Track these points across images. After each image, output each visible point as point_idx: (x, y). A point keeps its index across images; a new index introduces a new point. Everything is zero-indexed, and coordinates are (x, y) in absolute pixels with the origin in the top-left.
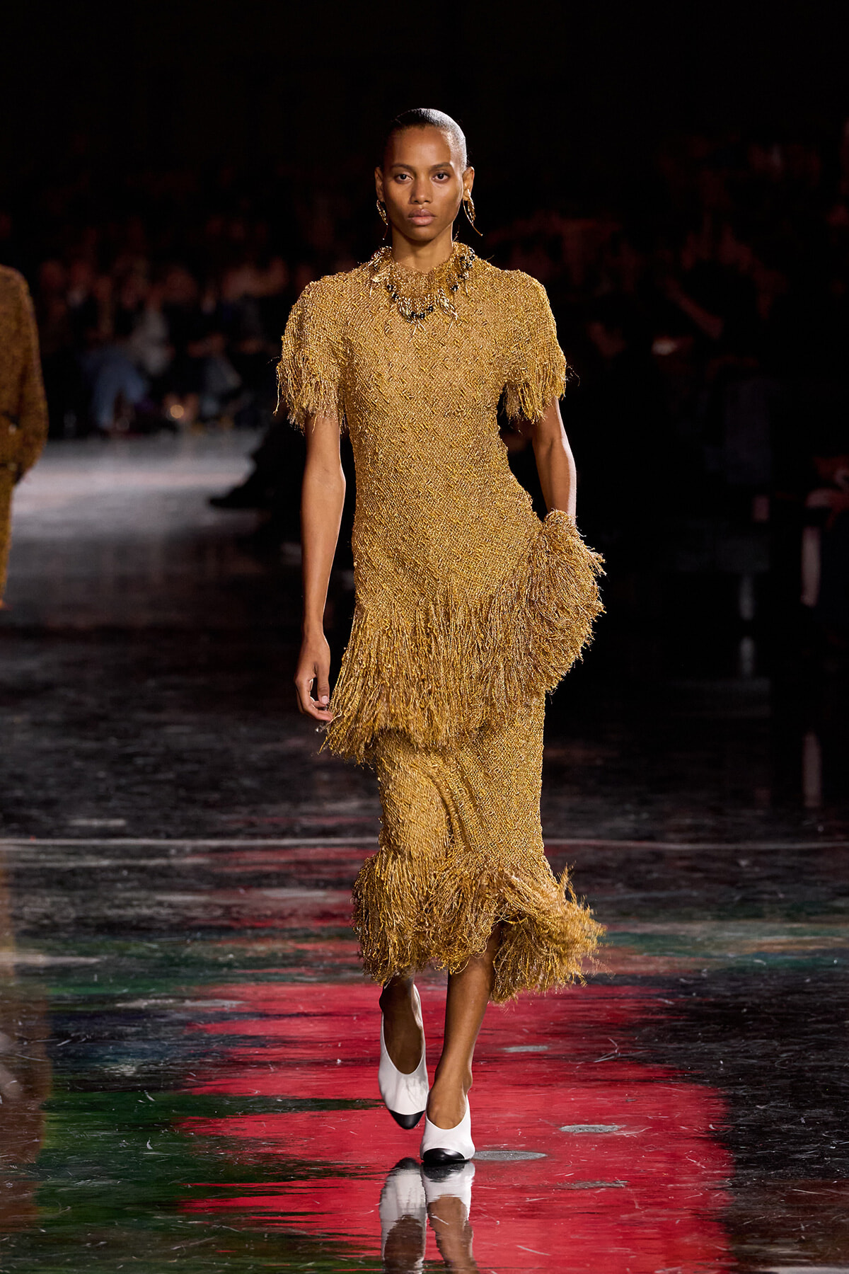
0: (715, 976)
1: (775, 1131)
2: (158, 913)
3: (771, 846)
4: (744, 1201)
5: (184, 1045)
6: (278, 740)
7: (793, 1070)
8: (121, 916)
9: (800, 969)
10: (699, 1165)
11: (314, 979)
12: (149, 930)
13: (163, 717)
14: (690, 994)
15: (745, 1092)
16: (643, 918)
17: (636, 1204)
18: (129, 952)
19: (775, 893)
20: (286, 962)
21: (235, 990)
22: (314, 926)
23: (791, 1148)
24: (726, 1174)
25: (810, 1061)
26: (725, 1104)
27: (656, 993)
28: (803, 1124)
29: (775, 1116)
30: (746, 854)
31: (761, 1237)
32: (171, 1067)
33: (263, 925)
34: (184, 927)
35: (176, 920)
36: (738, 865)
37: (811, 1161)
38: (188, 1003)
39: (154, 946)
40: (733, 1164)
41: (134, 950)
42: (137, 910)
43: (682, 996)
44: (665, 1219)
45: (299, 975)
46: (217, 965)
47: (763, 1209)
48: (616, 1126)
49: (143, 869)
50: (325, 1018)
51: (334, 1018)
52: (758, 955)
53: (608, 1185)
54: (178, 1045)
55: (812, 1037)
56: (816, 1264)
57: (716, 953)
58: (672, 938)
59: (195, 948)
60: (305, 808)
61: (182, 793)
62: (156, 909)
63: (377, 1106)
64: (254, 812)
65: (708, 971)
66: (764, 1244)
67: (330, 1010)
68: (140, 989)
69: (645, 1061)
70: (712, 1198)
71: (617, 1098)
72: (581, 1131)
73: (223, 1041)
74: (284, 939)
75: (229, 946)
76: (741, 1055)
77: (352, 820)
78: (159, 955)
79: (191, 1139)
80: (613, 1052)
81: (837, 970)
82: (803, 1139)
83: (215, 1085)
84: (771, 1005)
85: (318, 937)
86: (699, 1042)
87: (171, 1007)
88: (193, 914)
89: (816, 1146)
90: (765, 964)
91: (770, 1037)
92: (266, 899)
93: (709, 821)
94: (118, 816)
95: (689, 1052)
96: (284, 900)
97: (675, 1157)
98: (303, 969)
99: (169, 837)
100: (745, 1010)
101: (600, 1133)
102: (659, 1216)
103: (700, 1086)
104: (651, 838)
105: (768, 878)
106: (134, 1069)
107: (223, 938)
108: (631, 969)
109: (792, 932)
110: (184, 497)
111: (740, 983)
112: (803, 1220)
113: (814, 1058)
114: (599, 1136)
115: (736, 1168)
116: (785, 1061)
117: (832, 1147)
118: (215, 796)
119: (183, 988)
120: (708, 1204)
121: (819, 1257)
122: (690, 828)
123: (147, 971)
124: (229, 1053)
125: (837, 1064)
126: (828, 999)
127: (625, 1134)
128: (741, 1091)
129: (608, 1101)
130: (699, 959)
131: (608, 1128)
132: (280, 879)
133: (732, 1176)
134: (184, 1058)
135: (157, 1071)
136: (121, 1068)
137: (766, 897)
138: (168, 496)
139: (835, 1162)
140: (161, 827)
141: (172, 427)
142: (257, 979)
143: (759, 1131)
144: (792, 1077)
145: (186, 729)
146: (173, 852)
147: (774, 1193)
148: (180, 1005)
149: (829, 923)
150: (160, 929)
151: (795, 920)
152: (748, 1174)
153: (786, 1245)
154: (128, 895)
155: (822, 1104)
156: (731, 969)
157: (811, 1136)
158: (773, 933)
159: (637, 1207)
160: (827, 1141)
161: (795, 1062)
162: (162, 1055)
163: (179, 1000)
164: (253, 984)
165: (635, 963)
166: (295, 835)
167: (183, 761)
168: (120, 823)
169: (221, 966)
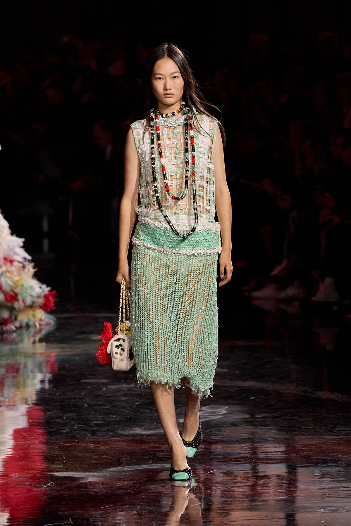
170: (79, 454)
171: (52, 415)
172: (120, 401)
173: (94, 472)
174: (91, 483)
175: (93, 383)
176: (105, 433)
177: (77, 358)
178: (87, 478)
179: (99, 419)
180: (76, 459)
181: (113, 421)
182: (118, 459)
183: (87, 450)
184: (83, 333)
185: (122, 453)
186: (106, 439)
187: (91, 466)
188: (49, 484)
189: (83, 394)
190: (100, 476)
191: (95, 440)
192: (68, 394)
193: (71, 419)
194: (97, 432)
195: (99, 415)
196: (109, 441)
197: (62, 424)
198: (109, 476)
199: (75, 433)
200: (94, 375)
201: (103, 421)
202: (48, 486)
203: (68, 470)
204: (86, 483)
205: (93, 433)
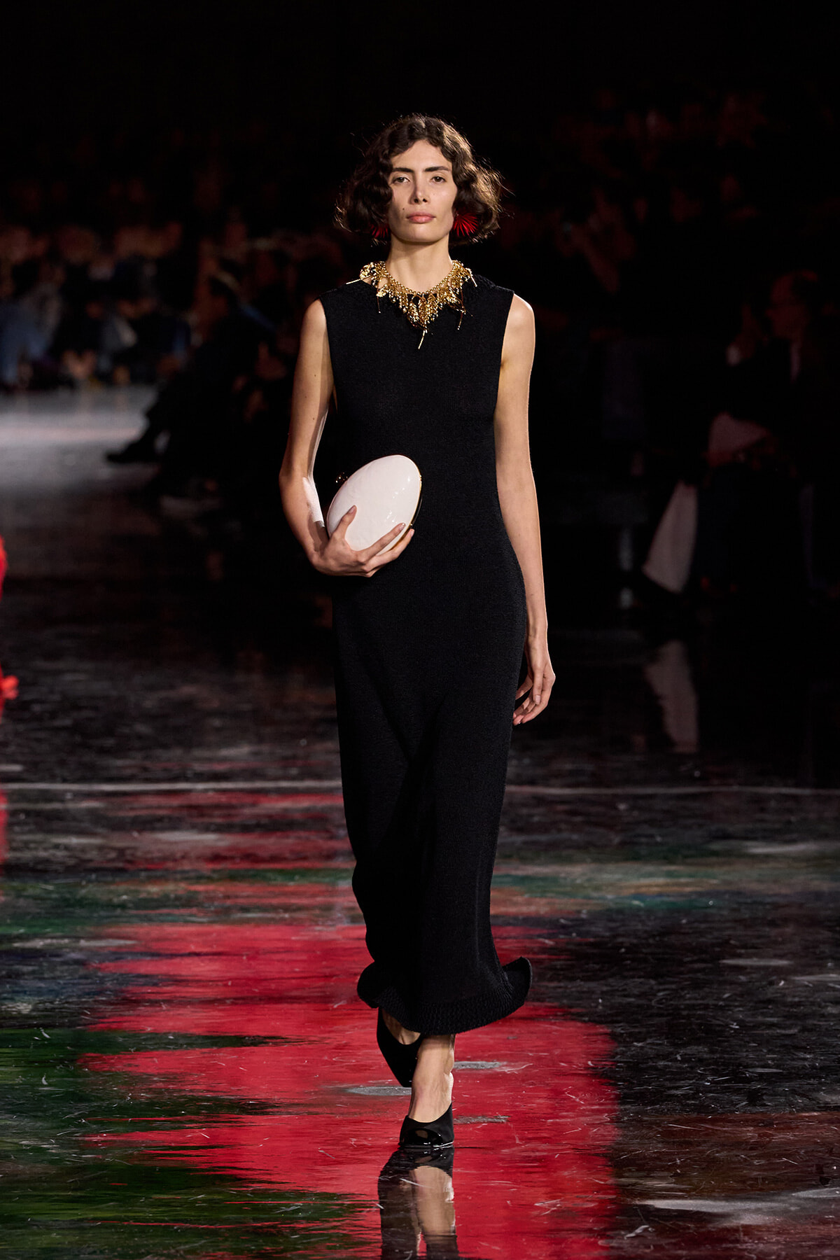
0: (595, 917)
1: (651, 1067)
2: (54, 855)
3: (649, 790)
4: (621, 1136)
5: (79, 984)
6: (172, 687)
7: (670, 1008)
8: (18, 859)
9: (674, 910)
10: (578, 1100)
11: (205, 920)
12: (45, 871)
13: (61, 665)
14: (570, 934)
15: (622, 1029)
16: (524, 860)
17: (517, 1139)
18: (25, 893)
19: (652, 836)
20: (178, 903)
21: (128, 930)
22: (206, 868)
23: (668, 1084)
24: (604, 1109)
25: (686, 1000)
26: (604, 1042)
27: (537, 933)
28: (679, 1060)
29: (651, 1052)
30: (624, 798)
31: (637, 1170)
32: (66, 1005)
33: (158, 867)
34: (79, 868)
35: (72, 862)
36: (616, 809)
37: (686, 1097)
38: (83, 943)
39: (50, 888)
40: (611, 1099)
41: (30, 891)
42: (34, 853)
43: (562, 937)
44: (545, 1154)
45: (191, 915)
46: (111, 906)
47: (639, 1143)
48: (498, 1063)
49: (38, 814)
50: (216, 957)
51: (224, 957)
52: (637, 896)
53: (490, 1120)
54: (74, 984)
55: (687, 976)
56: (691, 1197)
57: (595, 894)
58: (554, 880)
59: (89, 890)
60: (197, 753)
61: (78, 739)
62: (52, 851)
63: (265, 1043)
64: (146, 758)
65: (589, 912)
66: (641, 1177)
67: (221, 949)
68: (36, 930)
70: (590, 1133)
71: (498, 1036)
72: (464, 1067)
73: (117, 980)
74: (175, 880)
75: (122, 887)
76: (619, 993)
77: (242, 765)
78: (54, 896)
79: (87, 1075)
81: (713, 911)
82: (679, 1075)
83: (109, 1023)
84: (649, 945)
85: (210, 879)
86: (579, 980)
87: (66, 946)
88: (88, 856)
89: (691, 1082)
90: (642, 905)
91: (648, 976)
92: (157, 841)
93: (589, 767)
94: (15, 762)
95: (568, 991)
96: (176, 843)
97: (556, 1093)
98: (194, 910)
99: (65, 781)
100: (623, 950)
101: (482, 1070)
102: (538, 1151)
103: (579, 1024)
104: (532, 782)
105: (645, 822)
106: (30, 1007)
107: (117, 879)
108: (512, 910)
109: (669, 874)
110: (83, 451)
111: (618, 924)
112: (678, 1154)
113: (689, 997)
114: (482, 1072)
115: (614, 1104)
116: (663, 999)
117: (707, 1083)
118: (110, 742)
119: (78, 928)
120: (586, 1138)
121: (694, 1190)
122: (572, 773)
123: (43, 911)
124: (123, 992)
125: (711, 1002)
126: (704, 939)
127: (507, 1070)
128: (619, 1029)
129: (491, 1039)
130: (580, 900)
131: (489, 1065)
132: (173, 823)
133: (610, 1111)
134: (79, 997)
135: (53, 1009)
136: (19, 1006)
137: (643, 840)
138: (65, 451)
139: (711, 1098)
140: (58, 771)
141: (70, 384)
142: (149, 919)
143: (637, 1067)
144: (669, 1015)
145: (82, 677)
146: (69, 796)
147: (650, 1128)
148: (74, 945)
149: (707, 865)
150: (56, 871)
151: (671, 863)
152: (625, 1110)
153: (662, 1178)
154: (25, 837)
155: (698, 1041)
156: (610, 910)
157: (687, 1072)
158: (651, 875)
159: (517, 1142)
160: (703, 1077)
161: (671, 1000)
162: (57, 994)
163: (74, 940)
164: (146, 924)
165: (515, 904)
166: (187, 780)
167: (79, 708)
168: (16, 768)
169: (115, 907)
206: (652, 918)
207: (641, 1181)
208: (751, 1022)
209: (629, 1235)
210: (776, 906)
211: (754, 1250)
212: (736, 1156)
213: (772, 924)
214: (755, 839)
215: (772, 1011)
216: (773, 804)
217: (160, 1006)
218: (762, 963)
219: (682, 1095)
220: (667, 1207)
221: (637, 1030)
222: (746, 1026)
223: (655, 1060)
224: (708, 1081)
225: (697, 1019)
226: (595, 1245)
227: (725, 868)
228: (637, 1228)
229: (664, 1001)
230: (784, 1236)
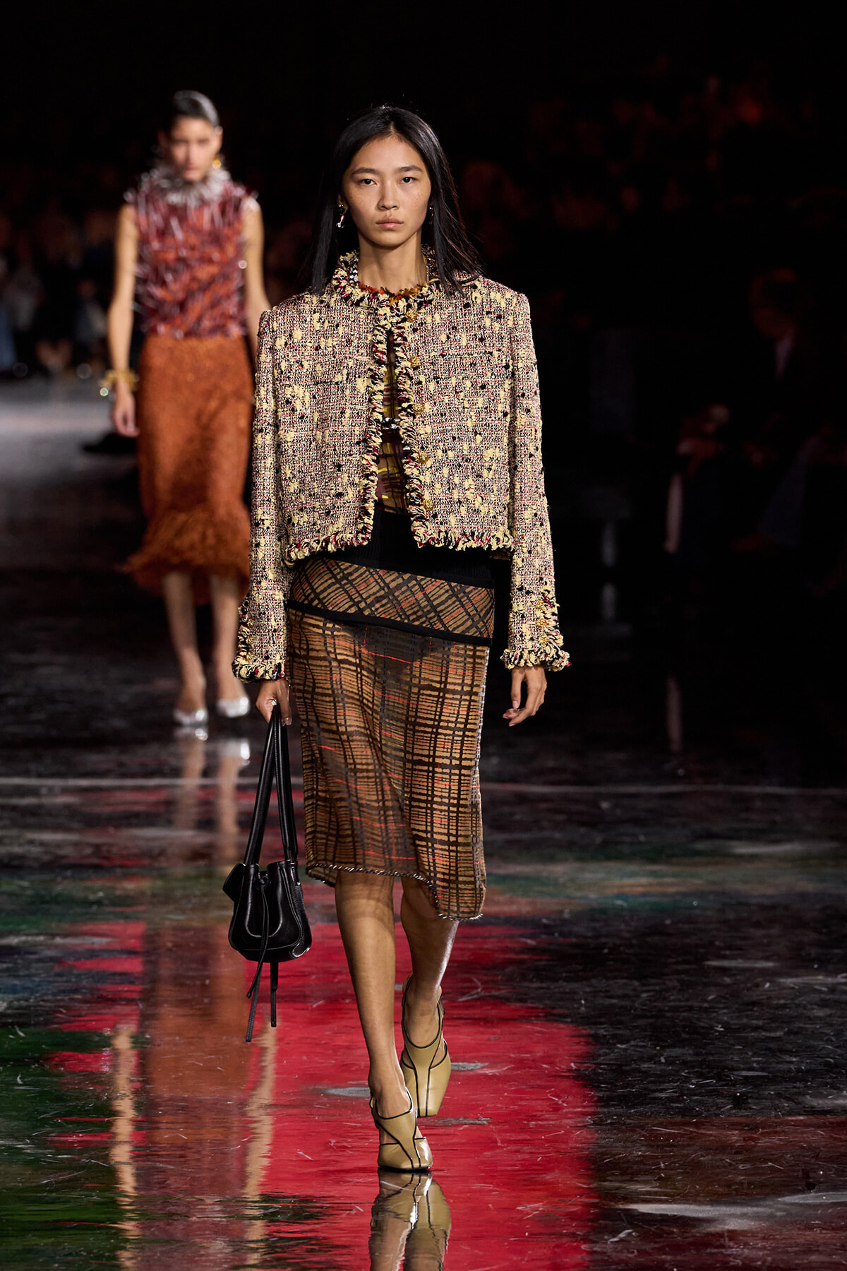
0: (578, 917)
1: (635, 1070)
2: (29, 851)
3: (632, 789)
4: (604, 1139)
5: (54, 982)
6: (147, 681)
7: (654, 1009)
9: (658, 911)
10: (560, 1102)
12: (19, 868)
13: (35, 658)
14: (553, 934)
15: (606, 1031)
16: (506, 859)
17: (499, 1141)
19: (635, 835)
20: (155, 900)
21: (104, 927)
23: (651, 1087)
24: (587, 1112)
25: (670, 1001)
26: (587, 1043)
27: (519, 933)
28: (663, 1063)
29: (635, 1055)
30: (607, 797)
31: (621, 1175)
32: (41, 1003)
33: (132, 864)
34: (55, 865)
35: (46, 858)
36: (599, 808)
37: (670, 1099)
38: (58, 940)
39: (25, 884)
40: (594, 1102)
41: (5, 887)
42: (9, 848)
43: (544, 936)
44: (527, 1156)
45: (168, 913)
46: (87, 903)
47: (623, 1147)
48: (479, 1064)
49: (14, 808)
52: (619, 896)
53: (472, 1122)
54: (49, 982)
56: (675, 1202)
57: (577, 894)
58: (535, 879)
59: (65, 886)
62: (27, 847)
64: (124, 753)
65: (570, 912)
66: (624, 1181)
68: (11, 927)
69: (508, 1000)
70: (572, 1136)
71: (479, 1037)
73: (93, 977)
74: (152, 878)
75: (98, 884)
76: (602, 994)
78: (29, 892)
79: (61, 1075)
80: (475, 991)
81: (698, 912)
82: (662, 1078)
83: (85, 1021)
84: (632, 946)
86: (561, 981)
87: (41, 944)
88: (64, 852)
89: (675, 1084)
90: (625, 905)
91: (632, 977)
92: (133, 837)
93: (571, 765)
95: (551, 991)
96: (153, 839)
98: (172, 907)
99: (40, 776)
100: (606, 951)
101: (463, 1071)
102: (521, 1154)
103: (562, 1025)
104: (514, 780)
105: (629, 821)
106: (5, 1004)
107: (93, 876)
108: (494, 909)
109: (653, 874)
110: (57, 442)
111: (601, 924)
112: (662, 1157)
113: (674, 998)
114: (462, 1073)
115: (597, 1107)
116: (645, 1001)
117: (691, 1086)
119: (54, 925)
120: (569, 1141)
121: (678, 1194)
122: (554, 770)
123: (18, 908)
124: (98, 990)
125: (696, 1004)
126: (688, 940)
127: (488, 1072)
128: (602, 1031)
129: (472, 1040)
130: (561, 900)
131: (471, 1066)
132: (149, 819)
133: (593, 1114)
134: (54, 994)
135: (28, 1007)
137: (627, 839)
138: (38, 441)
139: (696, 1100)
140: (33, 766)
141: (45, 373)
142: (125, 917)
143: (619, 1070)
144: (652, 1016)
145: (56, 670)
146: (44, 791)
147: (634, 1131)
148: (49, 942)
149: (691, 865)
150: (31, 867)
151: (653, 861)
152: (609, 1112)
153: (646, 1182)
154: (0, 833)
155: (682, 1043)
156: (593, 910)
157: (671, 1075)
158: (633, 875)
159: (499, 1144)
160: (687, 1080)
161: (655, 1001)
162: (32, 991)
163: (49, 937)
164: (122, 921)
165: (497, 903)
166: (163, 775)
167: (54, 702)
169: (92, 903)
170: (702, 1156)
171: (629, 1051)
172: (810, 1019)
173: (742, 1204)
174: (733, 1235)
175: (736, 969)
176: (768, 1103)
177: (695, 903)
178: (723, 1222)
179: (755, 1065)
180: (693, 1168)
181: (790, 1071)
182: (806, 1174)
183: (723, 1148)
184: (711, 836)
185: (817, 1157)
186: (773, 1119)
187: (735, 1190)
188: (622, 1235)
189: (711, 998)
190: (757, 1217)
191: (743, 1120)
192: (672, 997)
193: (680, 1064)
194: (749, 1101)
195: (755, 1054)
196: (781, 1124)
197: (656, 1075)
198: (781, 1217)
199: (691, 1100)
200: (740, 949)
201: (762, 1070)
202: (622, 1240)
203: (672, 1199)
204: (720, 1235)
205: (739, 1102)
206: (636, 918)
207: (624, 1185)
208: (736, 1024)
209: (612, 1240)
210: (762, 907)
211: (739, 1255)
212: (722, 1160)
213: (758, 925)
214: (739, 838)
215: (757, 1014)
216: (758, 804)
217: (137, 1005)
218: (748, 964)
219: (666, 1097)
220: (650, 1212)
221: (620, 1032)
222: (731, 1028)
223: (638, 1063)
224: (692, 1084)
225: (681, 1021)
226: (577, 1249)
227: (710, 869)
228: (620, 1232)
229: (647, 1002)
230: (770, 1242)
